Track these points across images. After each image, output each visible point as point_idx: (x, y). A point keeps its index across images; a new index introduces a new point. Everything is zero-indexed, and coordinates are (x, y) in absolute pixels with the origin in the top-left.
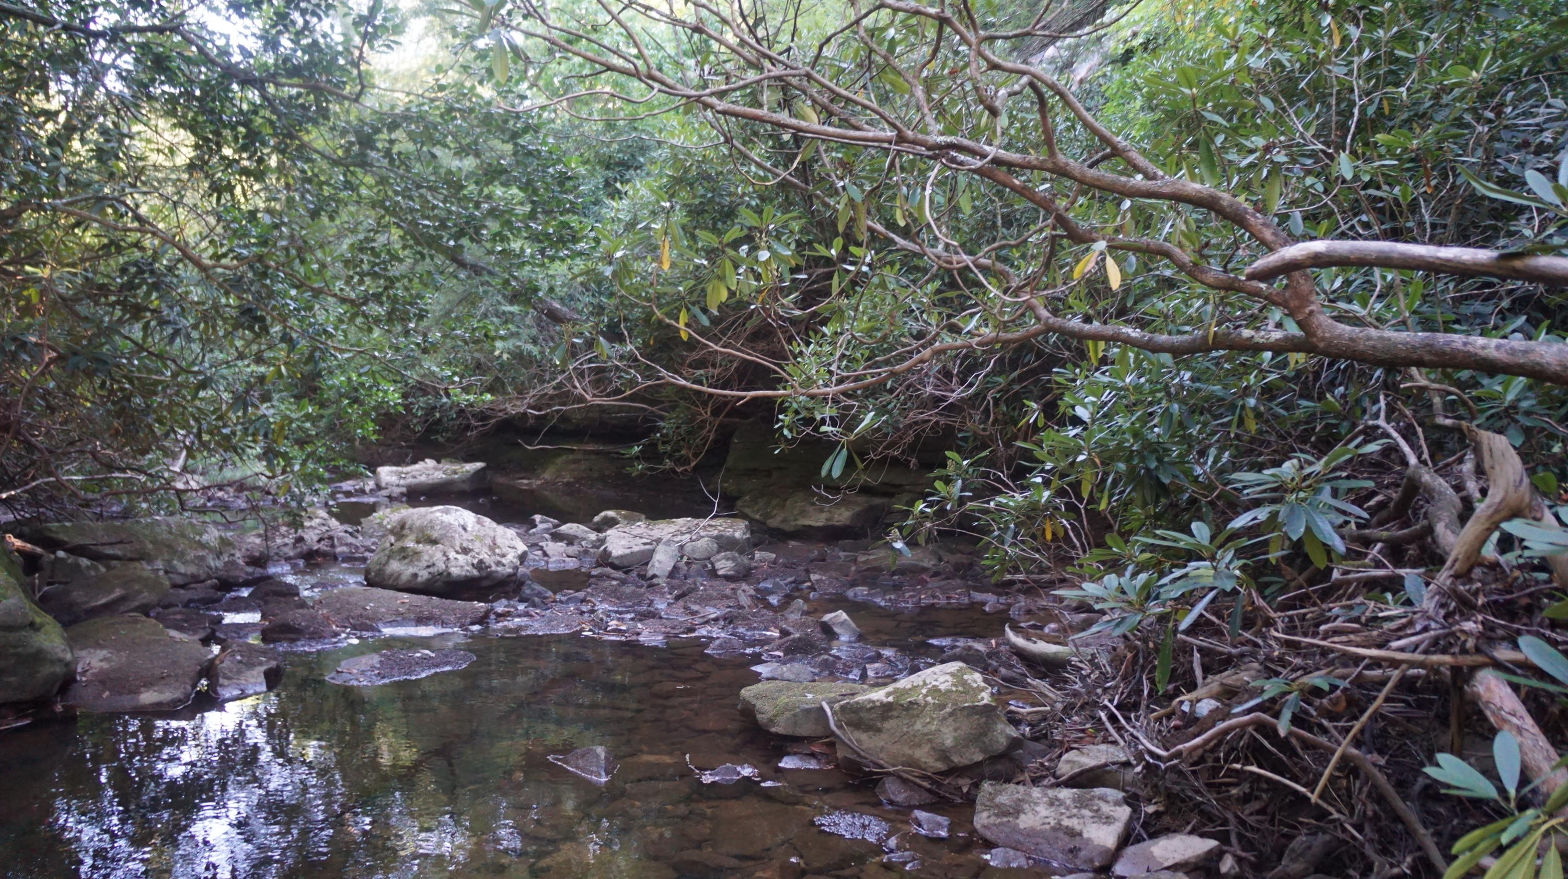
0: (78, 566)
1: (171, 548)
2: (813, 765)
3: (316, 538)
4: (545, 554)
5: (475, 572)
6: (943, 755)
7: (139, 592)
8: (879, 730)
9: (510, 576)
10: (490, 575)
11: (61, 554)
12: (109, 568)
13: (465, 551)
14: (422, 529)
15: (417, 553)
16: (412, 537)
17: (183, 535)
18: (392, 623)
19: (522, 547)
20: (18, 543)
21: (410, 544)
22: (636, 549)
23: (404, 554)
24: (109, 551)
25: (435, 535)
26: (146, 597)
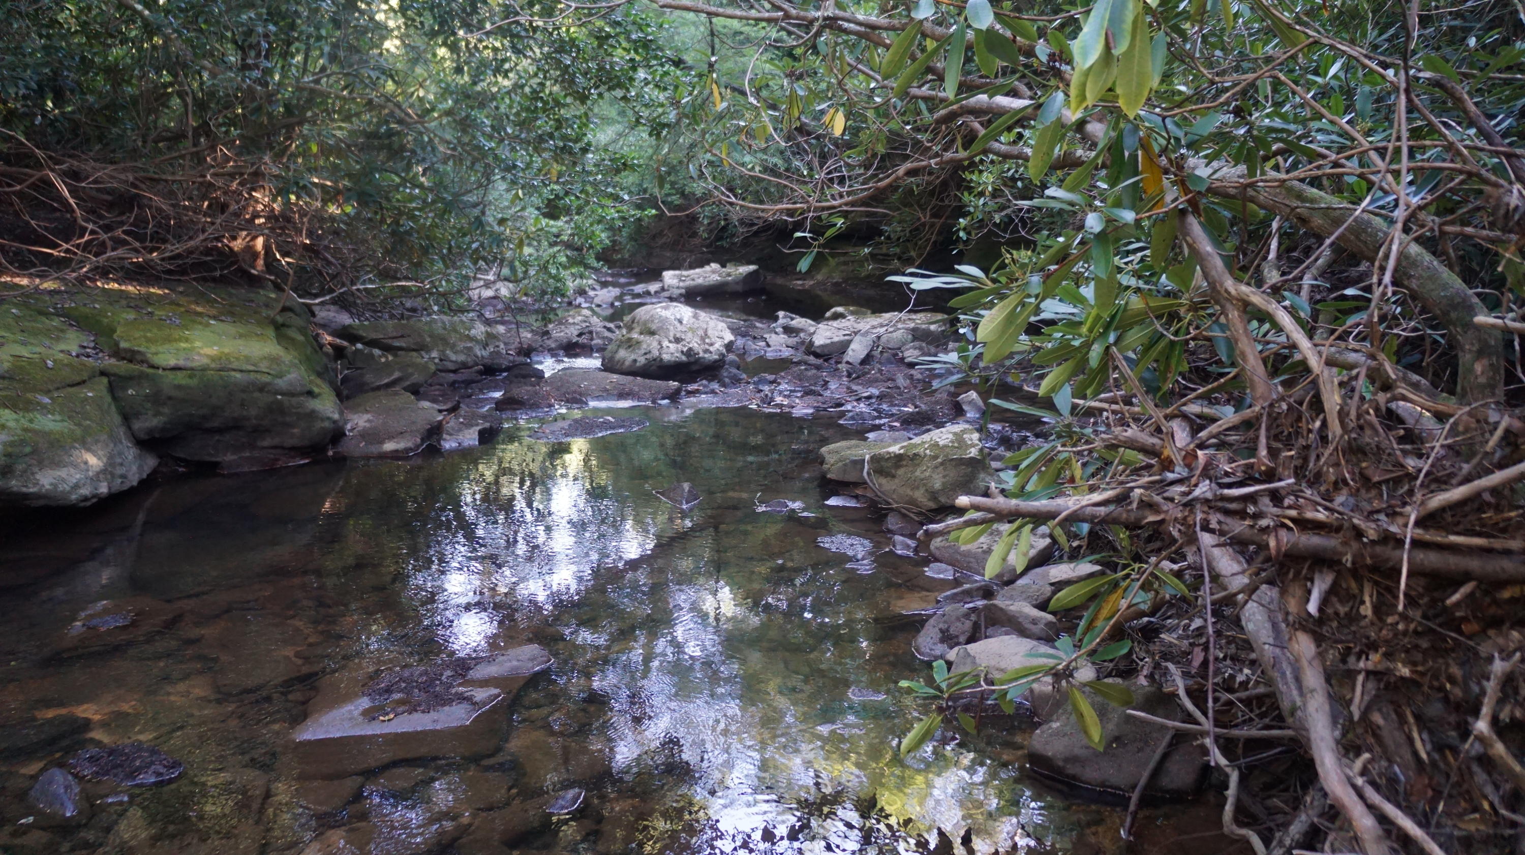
0: (372, 356)
1: (444, 341)
2: (852, 503)
3: (576, 333)
4: (768, 345)
5: (684, 358)
7: (412, 374)
8: (894, 476)
9: (716, 361)
10: (698, 361)
11: (359, 346)
12: (395, 356)
13: (677, 340)
14: (645, 323)
15: (638, 343)
16: (637, 330)
17: (455, 331)
18: (598, 398)
19: (729, 337)
20: (329, 338)
21: (635, 335)
22: (836, 339)
23: (630, 344)
24: (397, 343)
25: (654, 327)
26: (416, 378)
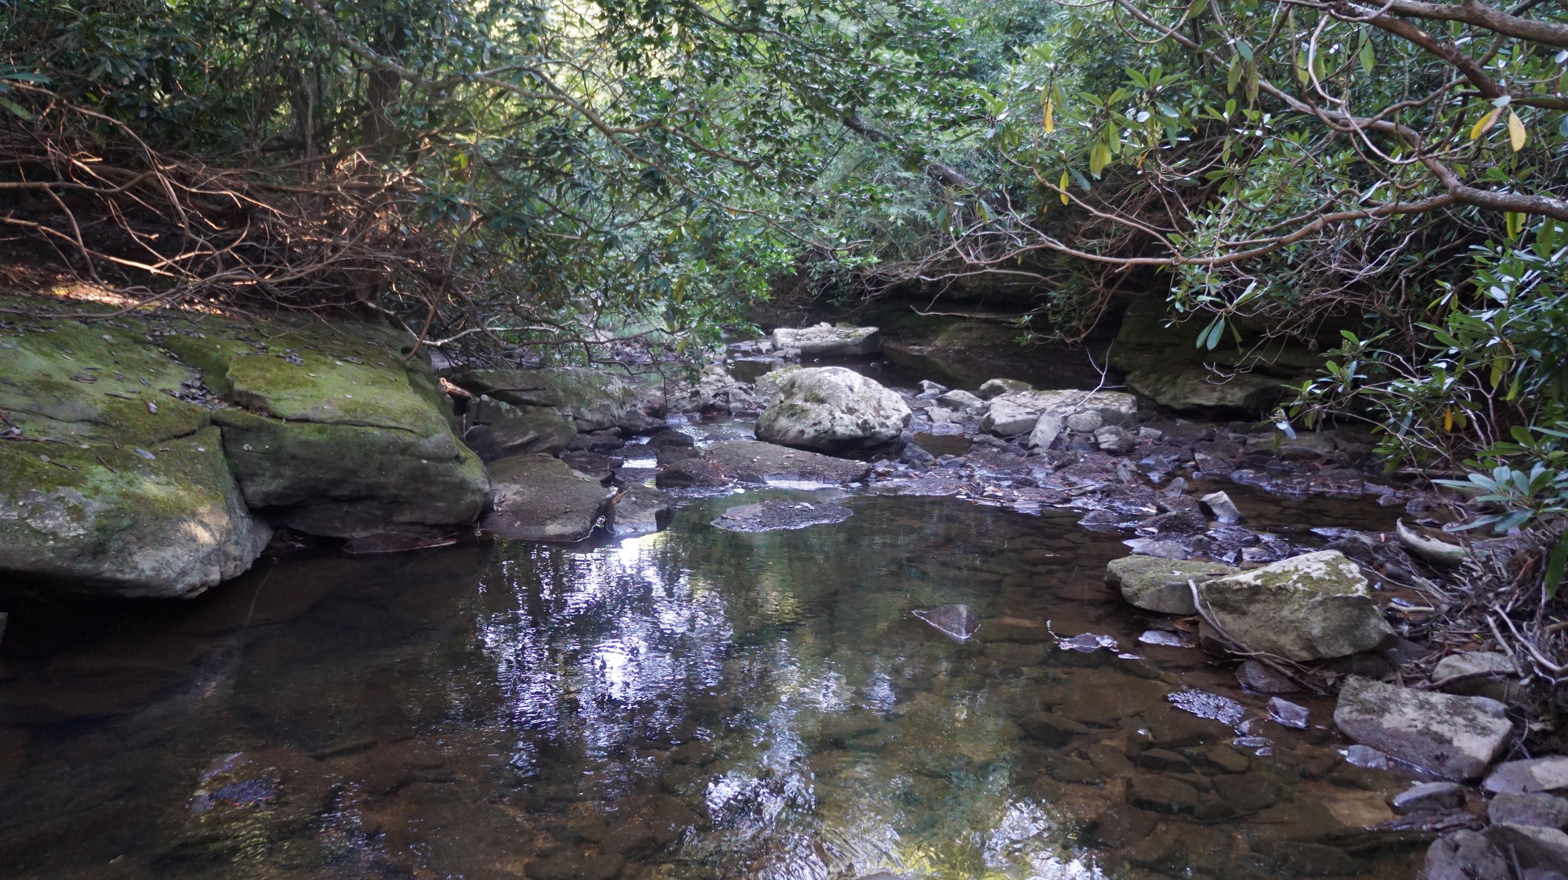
0: (500, 409)
1: (579, 396)
2: (1174, 642)
3: (712, 393)
4: (930, 419)
5: (859, 432)
6: (1310, 644)
7: (551, 435)
8: (1244, 613)
9: (893, 437)
10: (873, 436)
11: (485, 397)
12: (525, 412)
13: (851, 411)
14: (811, 388)
15: (804, 411)
16: (801, 395)
17: (591, 385)
18: (778, 476)
19: (906, 410)
20: (450, 386)
21: (799, 402)
22: (1019, 418)
23: (794, 412)
24: (525, 397)
25: (822, 394)
26: (556, 440)
